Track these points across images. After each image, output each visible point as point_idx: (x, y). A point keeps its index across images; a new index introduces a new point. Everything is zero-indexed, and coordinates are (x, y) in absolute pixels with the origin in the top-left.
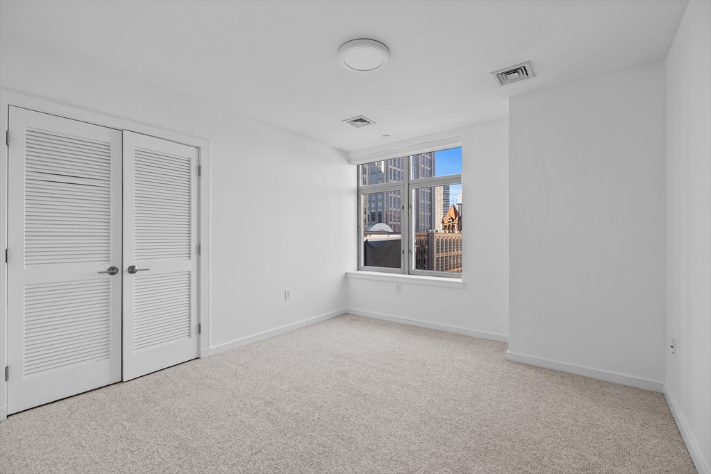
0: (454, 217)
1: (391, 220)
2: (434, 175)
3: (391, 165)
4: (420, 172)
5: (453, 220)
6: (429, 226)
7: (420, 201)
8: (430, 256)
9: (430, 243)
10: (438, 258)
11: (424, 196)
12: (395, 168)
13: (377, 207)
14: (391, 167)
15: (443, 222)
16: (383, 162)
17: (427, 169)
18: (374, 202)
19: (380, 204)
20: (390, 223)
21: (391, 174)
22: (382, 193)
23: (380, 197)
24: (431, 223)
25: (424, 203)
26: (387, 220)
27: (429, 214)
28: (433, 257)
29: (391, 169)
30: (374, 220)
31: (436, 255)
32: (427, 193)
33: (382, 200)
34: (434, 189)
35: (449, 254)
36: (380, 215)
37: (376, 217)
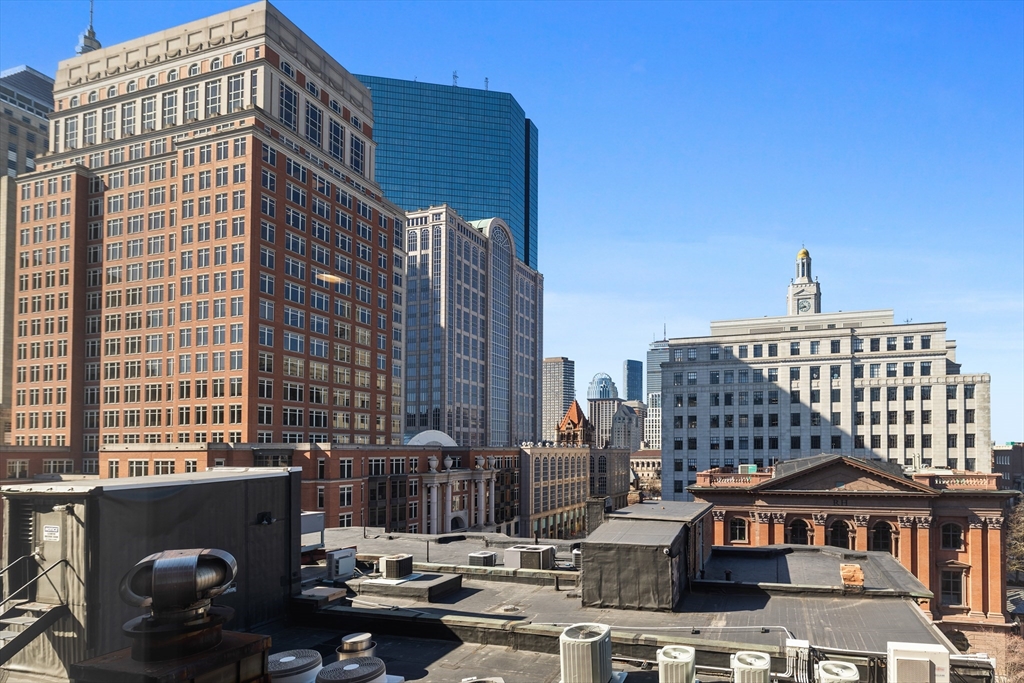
0: (576, 422)
1: (458, 425)
3: (459, 303)
4: (514, 344)
5: (575, 425)
7: (515, 393)
8: (523, 486)
9: (523, 465)
10: (537, 490)
11: (522, 384)
12: (466, 310)
13: (430, 402)
15: (559, 429)
17: (528, 341)
18: (426, 391)
19: (436, 396)
20: (457, 429)
23: (436, 371)
24: (534, 431)
25: (522, 397)
26: (450, 423)
27: (532, 415)
28: (528, 488)
30: (426, 424)
31: (533, 485)
32: (527, 379)
33: (441, 389)
35: (550, 483)
36: (437, 414)
37: (430, 420)
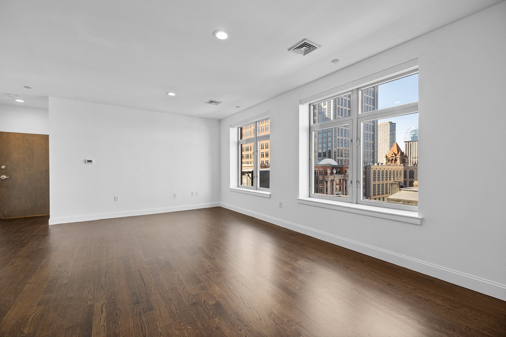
0: (396, 153)
1: (338, 156)
2: (377, 109)
3: (339, 105)
5: (396, 155)
6: (372, 160)
8: (367, 183)
9: (367, 173)
10: (374, 185)
12: (342, 107)
13: (327, 147)
14: (338, 106)
15: (387, 157)
16: (332, 101)
18: (325, 143)
19: (330, 144)
20: (338, 158)
21: (339, 111)
22: (331, 131)
23: (329, 134)
24: (373, 158)
25: (367, 143)
26: (335, 156)
27: (372, 151)
28: (370, 184)
29: (339, 108)
31: (372, 183)
33: (331, 142)
34: (377, 123)
35: (381, 182)
36: (330, 152)
37: (327, 154)
